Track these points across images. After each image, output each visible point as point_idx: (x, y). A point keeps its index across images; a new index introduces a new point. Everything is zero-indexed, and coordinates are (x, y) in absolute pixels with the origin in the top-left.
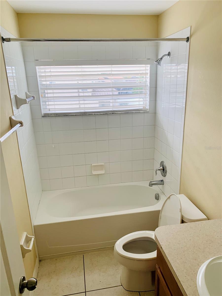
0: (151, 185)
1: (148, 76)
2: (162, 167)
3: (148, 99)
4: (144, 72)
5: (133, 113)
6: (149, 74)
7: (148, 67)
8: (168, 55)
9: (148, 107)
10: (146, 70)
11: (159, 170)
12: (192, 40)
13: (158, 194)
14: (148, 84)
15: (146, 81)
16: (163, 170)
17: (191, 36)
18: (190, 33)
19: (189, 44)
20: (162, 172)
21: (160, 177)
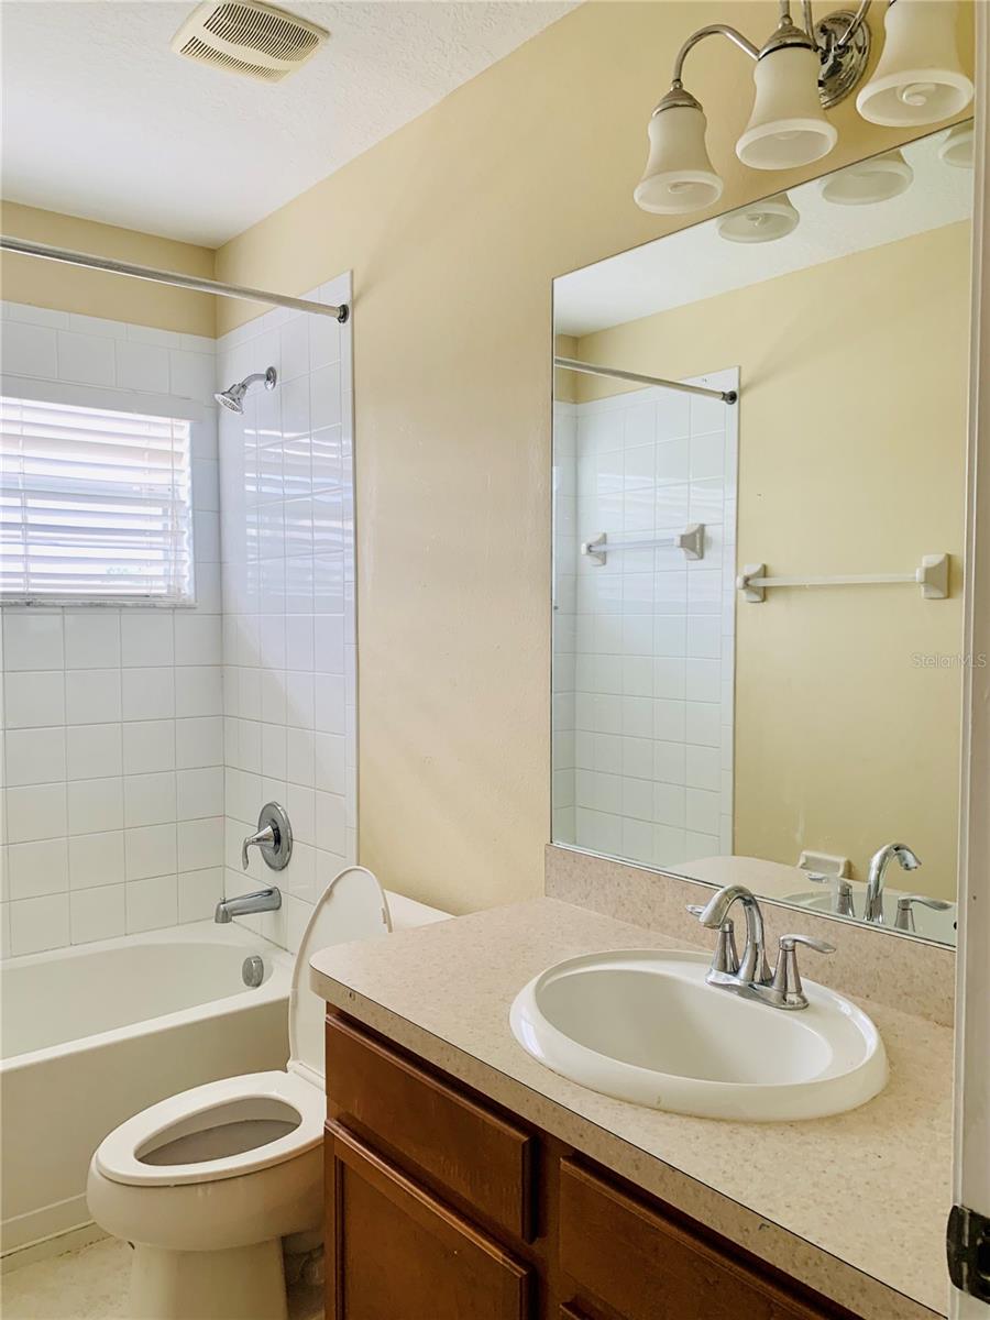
0: (225, 916)
1: (185, 464)
2: (269, 829)
3: (187, 557)
4: (166, 446)
5: (124, 606)
6: (187, 457)
7: (183, 430)
8: (268, 379)
9: (187, 589)
10: (173, 440)
11: (258, 840)
12: (358, 314)
13: (258, 957)
14: (185, 495)
15: (174, 486)
16: (278, 840)
17: (354, 302)
18: (349, 291)
19: (349, 329)
20: (270, 852)
21: (259, 876)
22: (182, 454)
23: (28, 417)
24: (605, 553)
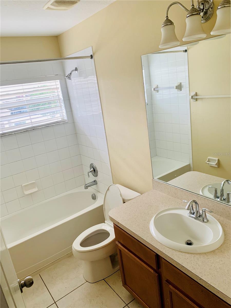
0: (86, 187)
1: (60, 90)
2: (92, 169)
3: (64, 111)
4: (55, 87)
5: (53, 125)
6: (60, 89)
7: (58, 82)
8: (76, 70)
9: (66, 118)
10: (56, 85)
11: (91, 171)
12: (95, 57)
13: (94, 194)
14: (61, 97)
15: (58, 95)
16: (94, 171)
17: (94, 54)
18: (92, 51)
19: (93, 61)
20: (93, 173)
21: (92, 178)
22: (59, 88)
23: (24, 87)
24: (158, 90)
